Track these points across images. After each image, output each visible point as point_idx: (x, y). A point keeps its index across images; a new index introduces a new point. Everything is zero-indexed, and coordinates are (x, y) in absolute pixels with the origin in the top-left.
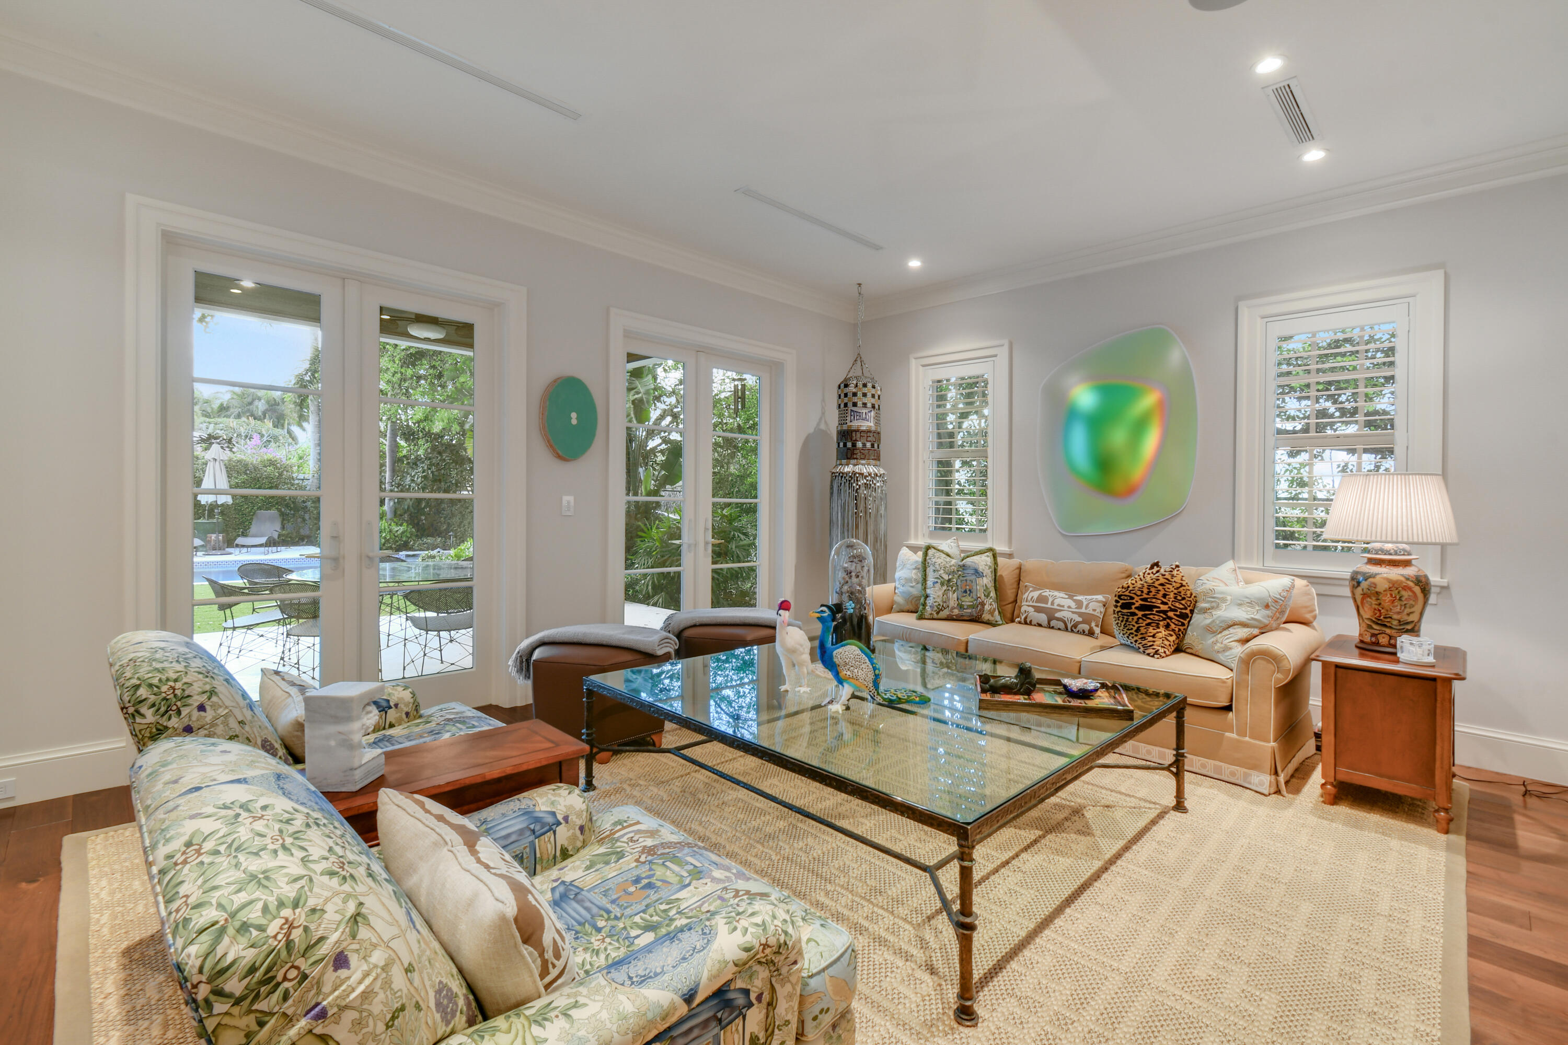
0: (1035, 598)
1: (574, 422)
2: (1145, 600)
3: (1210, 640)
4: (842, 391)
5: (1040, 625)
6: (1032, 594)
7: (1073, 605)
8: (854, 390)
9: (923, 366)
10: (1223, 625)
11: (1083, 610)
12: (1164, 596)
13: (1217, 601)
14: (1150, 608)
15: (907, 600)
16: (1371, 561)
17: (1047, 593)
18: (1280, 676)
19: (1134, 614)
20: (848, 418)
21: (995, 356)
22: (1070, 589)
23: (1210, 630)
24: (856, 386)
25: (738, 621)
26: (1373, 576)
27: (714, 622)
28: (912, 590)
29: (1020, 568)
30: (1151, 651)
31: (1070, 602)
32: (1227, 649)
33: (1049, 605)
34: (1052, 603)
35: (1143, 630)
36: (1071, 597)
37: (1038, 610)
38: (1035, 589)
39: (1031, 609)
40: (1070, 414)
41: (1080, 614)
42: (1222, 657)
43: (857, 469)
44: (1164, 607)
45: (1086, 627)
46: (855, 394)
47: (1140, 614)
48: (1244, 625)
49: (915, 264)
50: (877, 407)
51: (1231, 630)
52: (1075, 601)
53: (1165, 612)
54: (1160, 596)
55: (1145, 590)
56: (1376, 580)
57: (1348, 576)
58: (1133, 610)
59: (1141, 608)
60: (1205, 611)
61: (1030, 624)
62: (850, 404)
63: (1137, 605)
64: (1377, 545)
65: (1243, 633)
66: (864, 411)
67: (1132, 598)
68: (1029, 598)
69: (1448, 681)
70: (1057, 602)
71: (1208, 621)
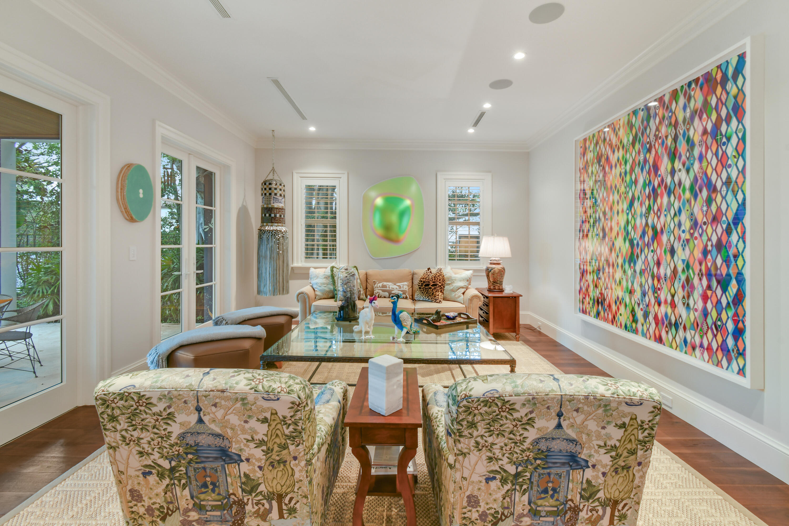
0: (381, 286)
1: (141, 196)
2: (434, 282)
3: (453, 294)
4: (263, 186)
5: (385, 297)
6: (379, 285)
7: (397, 287)
8: (275, 187)
9: (301, 177)
10: (457, 288)
11: (402, 289)
12: (440, 280)
13: (453, 281)
14: (436, 285)
15: (323, 294)
16: (491, 264)
17: (385, 283)
18: (480, 303)
19: (430, 288)
20: (272, 201)
21: (340, 178)
22: (394, 281)
23: (453, 291)
24: (276, 184)
25: (269, 314)
26: (494, 268)
27: (256, 317)
28: (325, 288)
29: (366, 274)
30: (438, 301)
31: (395, 287)
32: (460, 296)
33: (388, 289)
34: (389, 288)
35: (434, 294)
36: (395, 284)
37: (384, 291)
38: (379, 283)
39: (380, 291)
40: (374, 207)
41: (402, 291)
42: (458, 300)
43: (279, 228)
44: (440, 284)
45: (404, 296)
46: (276, 189)
47: (433, 287)
48: (463, 288)
49: (312, 129)
50: (283, 195)
51: (460, 290)
52: (397, 285)
53: (440, 286)
54: (438, 280)
55: (434, 279)
56: (496, 269)
57: (485, 268)
58: (430, 286)
59: (433, 285)
60: (449, 284)
61: (381, 297)
62: (273, 194)
63: (431, 284)
64: (494, 258)
65: (463, 290)
66: (280, 198)
67: (429, 282)
68: (378, 286)
69: (518, 297)
70: (391, 287)
71: (452, 288)
